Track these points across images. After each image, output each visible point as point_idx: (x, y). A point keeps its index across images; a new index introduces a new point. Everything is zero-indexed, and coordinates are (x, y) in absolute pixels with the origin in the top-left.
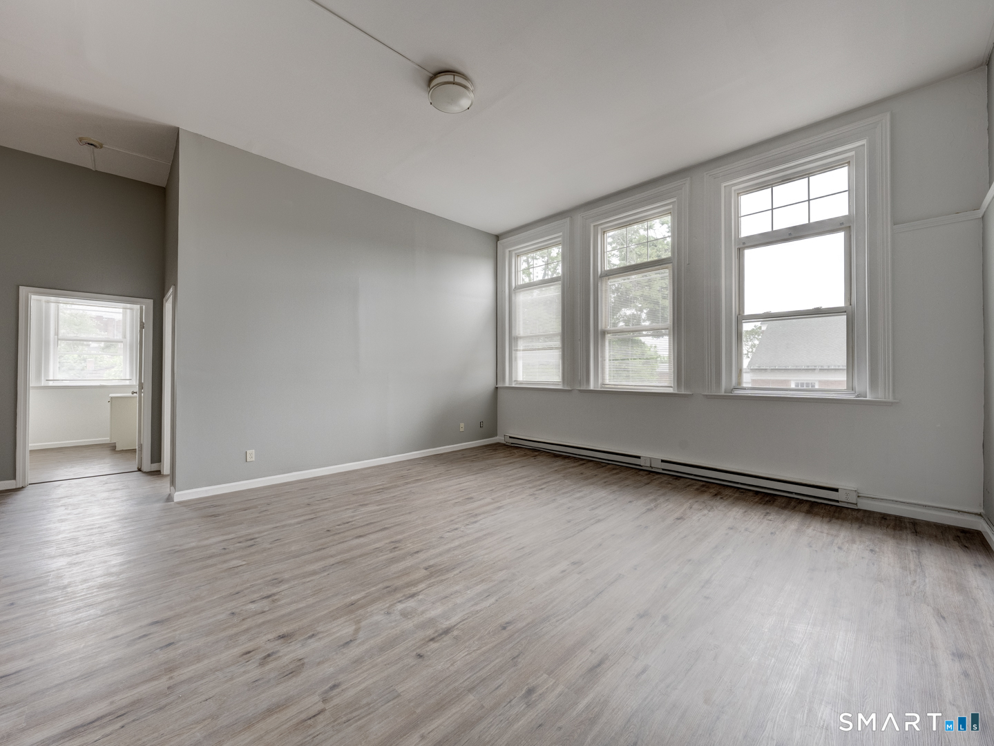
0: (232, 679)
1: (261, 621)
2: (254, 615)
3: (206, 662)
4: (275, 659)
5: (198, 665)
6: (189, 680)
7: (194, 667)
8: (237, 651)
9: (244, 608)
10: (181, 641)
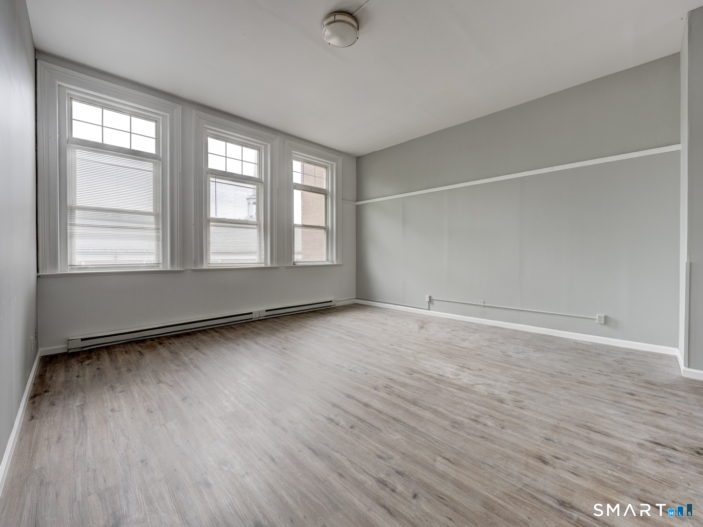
0: (537, 406)
1: (498, 414)
2: (496, 418)
3: (539, 418)
4: (515, 399)
5: (544, 419)
6: (552, 417)
7: (546, 420)
8: (524, 412)
9: (494, 426)
10: (541, 437)
